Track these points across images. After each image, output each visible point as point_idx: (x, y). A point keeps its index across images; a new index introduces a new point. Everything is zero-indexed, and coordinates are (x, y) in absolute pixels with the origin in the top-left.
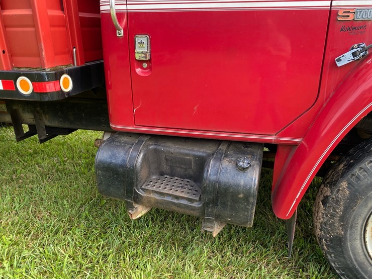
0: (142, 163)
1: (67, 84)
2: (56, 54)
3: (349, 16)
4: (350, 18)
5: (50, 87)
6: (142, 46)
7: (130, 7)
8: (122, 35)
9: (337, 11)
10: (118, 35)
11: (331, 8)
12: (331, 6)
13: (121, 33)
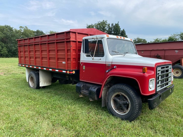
0: (82, 86)
1: (74, 72)
2: (73, 68)
5: (71, 73)
6: (84, 67)
9: (106, 64)
13: (82, 65)
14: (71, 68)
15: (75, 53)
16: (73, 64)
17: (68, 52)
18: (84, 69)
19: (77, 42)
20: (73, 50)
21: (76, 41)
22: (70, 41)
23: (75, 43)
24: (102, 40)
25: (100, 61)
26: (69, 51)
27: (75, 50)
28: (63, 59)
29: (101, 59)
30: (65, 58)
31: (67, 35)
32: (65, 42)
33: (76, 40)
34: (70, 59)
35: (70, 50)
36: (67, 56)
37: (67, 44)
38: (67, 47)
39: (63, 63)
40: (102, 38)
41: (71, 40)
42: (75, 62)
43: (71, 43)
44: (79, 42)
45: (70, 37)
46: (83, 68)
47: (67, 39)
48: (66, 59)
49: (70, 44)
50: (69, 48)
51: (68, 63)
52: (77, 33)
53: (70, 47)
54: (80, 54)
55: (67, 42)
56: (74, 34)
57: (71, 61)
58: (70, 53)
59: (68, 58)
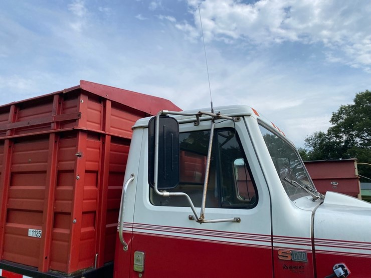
2: (80, 260)
3: (287, 257)
4: (289, 259)
6: (139, 261)
7: (134, 230)
8: (127, 249)
9: (277, 251)
10: (124, 249)
11: (272, 248)
12: (272, 246)
13: (126, 248)
14: (67, 263)
15: (93, 188)
16: (82, 240)
17: (58, 183)
18: (136, 268)
19: (108, 139)
20: (87, 171)
21: (104, 135)
22: (75, 133)
23: (97, 142)
24: (240, 126)
25: (235, 228)
26: (66, 177)
27: (96, 172)
28: (34, 215)
29: (238, 221)
30: (42, 212)
31: (62, 108)
32: (52, 137)
33: (104, 130)
34: (69, 214)
35: (72, 171)
36: (56, 199)
37: (60, 148)
38: (59, 161)
39: (33, 233)
40: (238, 118)
41: (83, 125)
42: (90, 229)
43: (81, 138)
44: (115, 139)
45: (79, 115)
46: (132, 264)
47: (61, 124)
48: (48, 216)
49: (76, 145)
50: (67, 165)
51: (53, 238)
52: (109, 104)
53: (75, 160)
54: (121, 190)
55: (61, 136)
56: (97, 106)
57: (70, 228)
58: (73, 185)
59: (59, 210)
